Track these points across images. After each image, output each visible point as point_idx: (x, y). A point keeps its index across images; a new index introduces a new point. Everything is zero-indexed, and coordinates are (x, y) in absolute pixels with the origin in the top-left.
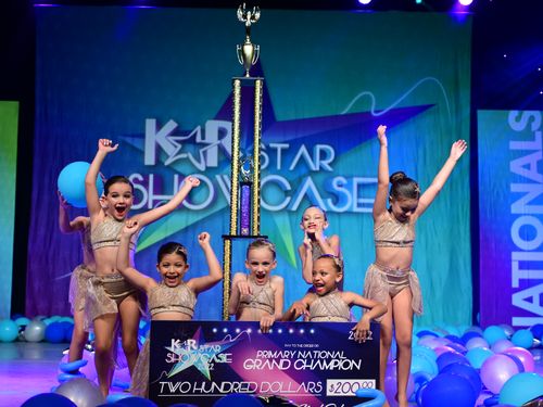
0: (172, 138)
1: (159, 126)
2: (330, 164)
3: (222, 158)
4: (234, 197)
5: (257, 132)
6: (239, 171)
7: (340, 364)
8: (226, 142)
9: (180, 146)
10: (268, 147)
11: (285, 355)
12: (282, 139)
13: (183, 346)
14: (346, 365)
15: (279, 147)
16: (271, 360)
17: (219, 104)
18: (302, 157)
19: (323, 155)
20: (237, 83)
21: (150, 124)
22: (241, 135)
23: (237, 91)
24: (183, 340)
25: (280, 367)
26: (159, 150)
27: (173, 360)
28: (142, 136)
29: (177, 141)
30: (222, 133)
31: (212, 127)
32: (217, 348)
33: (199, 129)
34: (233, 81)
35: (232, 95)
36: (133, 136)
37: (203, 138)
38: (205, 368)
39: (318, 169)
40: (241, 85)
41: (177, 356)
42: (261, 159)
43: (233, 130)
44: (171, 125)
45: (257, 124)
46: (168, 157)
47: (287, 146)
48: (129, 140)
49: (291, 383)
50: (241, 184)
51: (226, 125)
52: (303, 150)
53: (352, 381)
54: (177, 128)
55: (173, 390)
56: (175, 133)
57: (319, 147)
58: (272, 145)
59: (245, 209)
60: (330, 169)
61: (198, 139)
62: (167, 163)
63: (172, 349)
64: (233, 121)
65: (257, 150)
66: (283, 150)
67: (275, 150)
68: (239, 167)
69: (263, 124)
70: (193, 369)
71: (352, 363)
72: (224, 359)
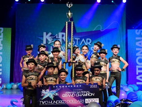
0: (50, 37)
1: (47, 34)
2: (90, 43)
3: (63, 42)
4: (66, 52)
5: (72, 35)
6: (67, 45)
7: (89, 94)
8: (64, 38)
9: (52, 39)
10: (74, 39)
11: (73, 93)
12: (78, 37)
13: (46, 91)
14: (90, 95)
15: (77, 39)
16: (69, 94)
17: (62, 28)
18: (83, 42)
19: (88, 41)
20: (67, 23)
21: (45, 33)
22: (68, 36)
23: (67, 25)
24: (45, 90)
25: (72, 96)
26: (47, 40)
27: (43, 95)
28: (43, 37)
29: (51, 38)
30: (63, 36)
31: (60, 34)
32: (55, 91)
33: (57, 35)
34: (66, 22)
35: (65, 26)
36: (40, 37)
37: (58, 37)
38: (52, 97)
39: (87, 45)
40: (68, 23)
41: (44, 94)
42: (73, 42)
43: (66, 35)
44: (50, 34)
45: (72, 33)
46: (49, 42)
47: (79, 39)
48: (39, 38)
49: (75, 100)
50: (68, 49)
51: (64, 34)
52: (83, 40)
53: (92, 99)
54: (51, 34)
55: (43, 103)
56: (51, 36)
57: (87, 39)
58: (75, 39)
59: (69, 55)
60: (90, 45)
61: (57, 37)
62: (49, 43)
63: (43, 92)
64: (66, 33)
65: (72, 40)
66: (78, 40)
67: (76, 40)
68: (67, 44)
69: (73, 33)
70: (48, 97)
71: (92, 94)
72: (57, 94)
